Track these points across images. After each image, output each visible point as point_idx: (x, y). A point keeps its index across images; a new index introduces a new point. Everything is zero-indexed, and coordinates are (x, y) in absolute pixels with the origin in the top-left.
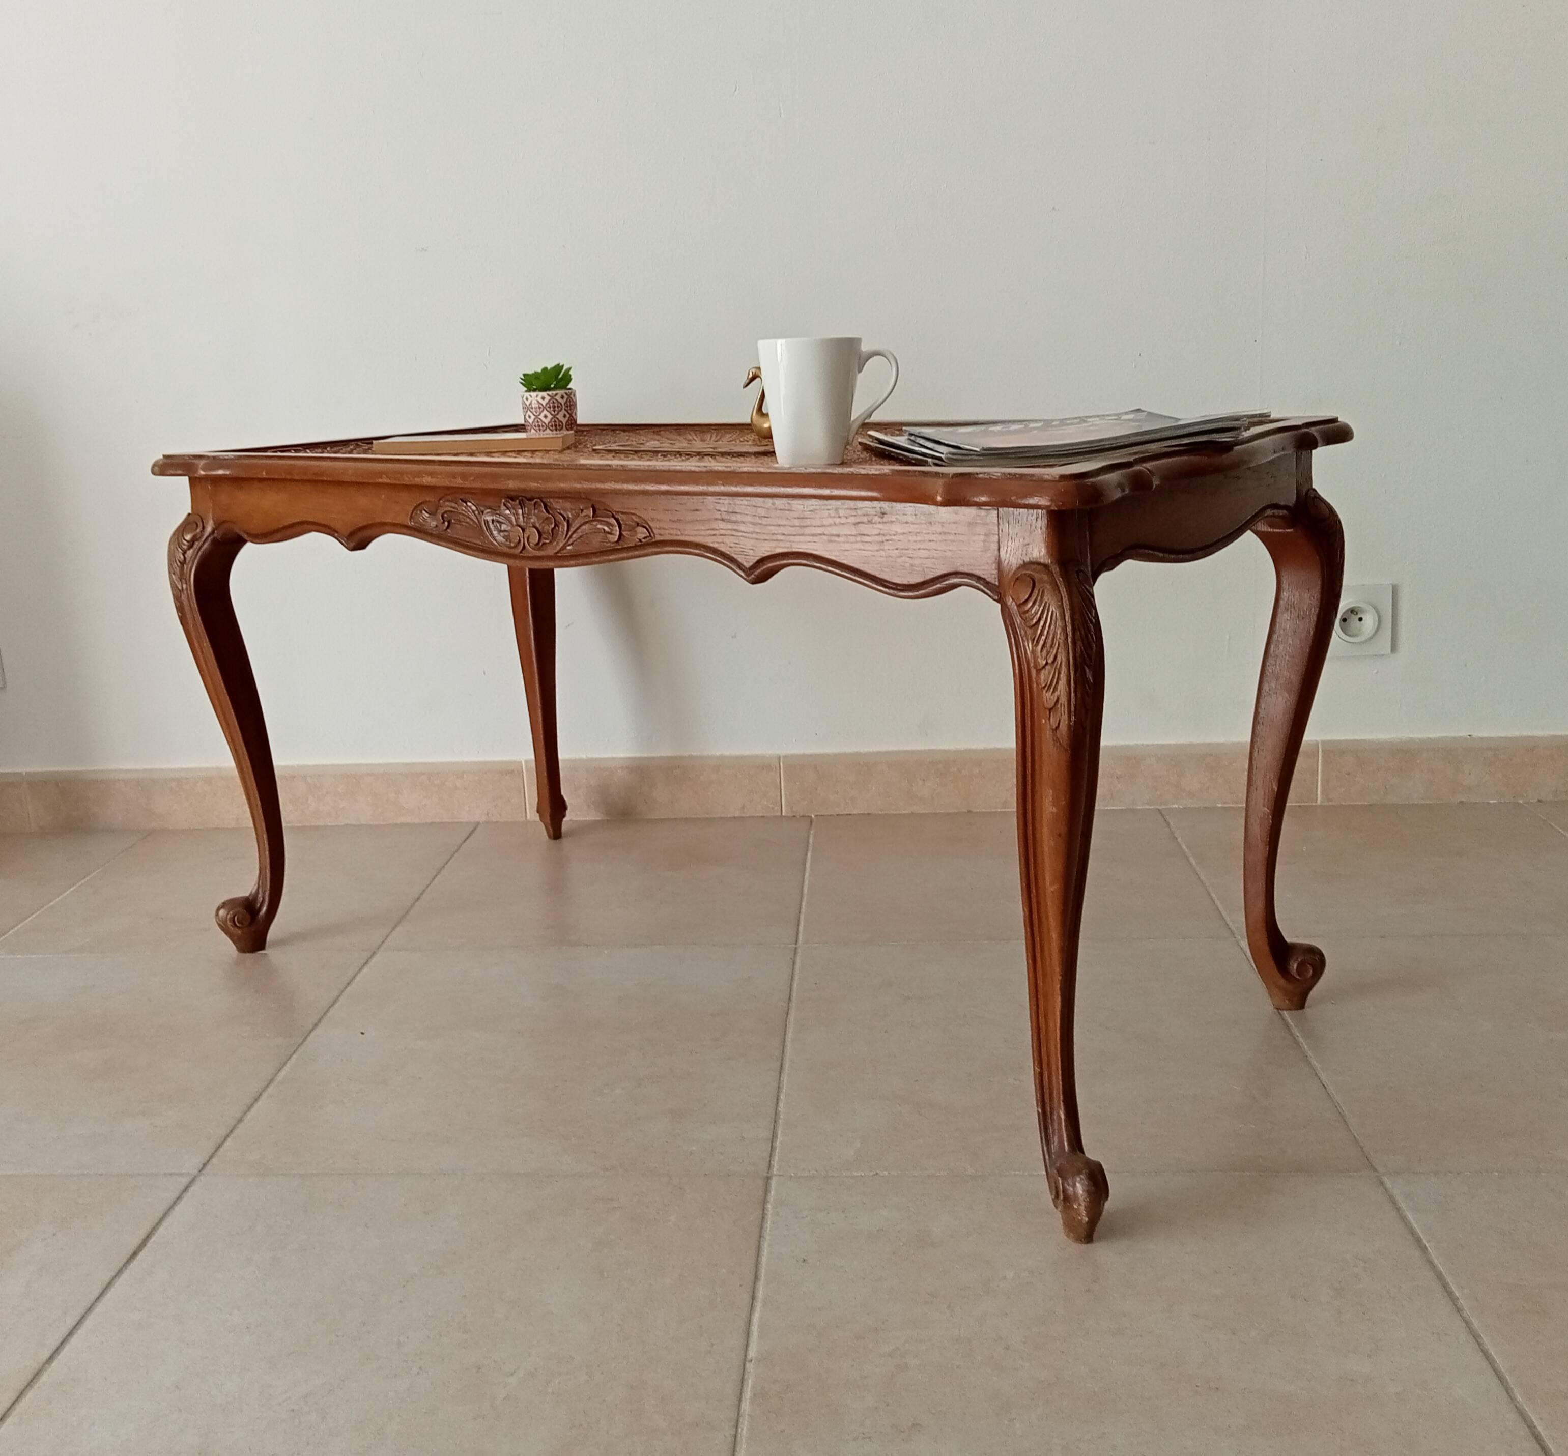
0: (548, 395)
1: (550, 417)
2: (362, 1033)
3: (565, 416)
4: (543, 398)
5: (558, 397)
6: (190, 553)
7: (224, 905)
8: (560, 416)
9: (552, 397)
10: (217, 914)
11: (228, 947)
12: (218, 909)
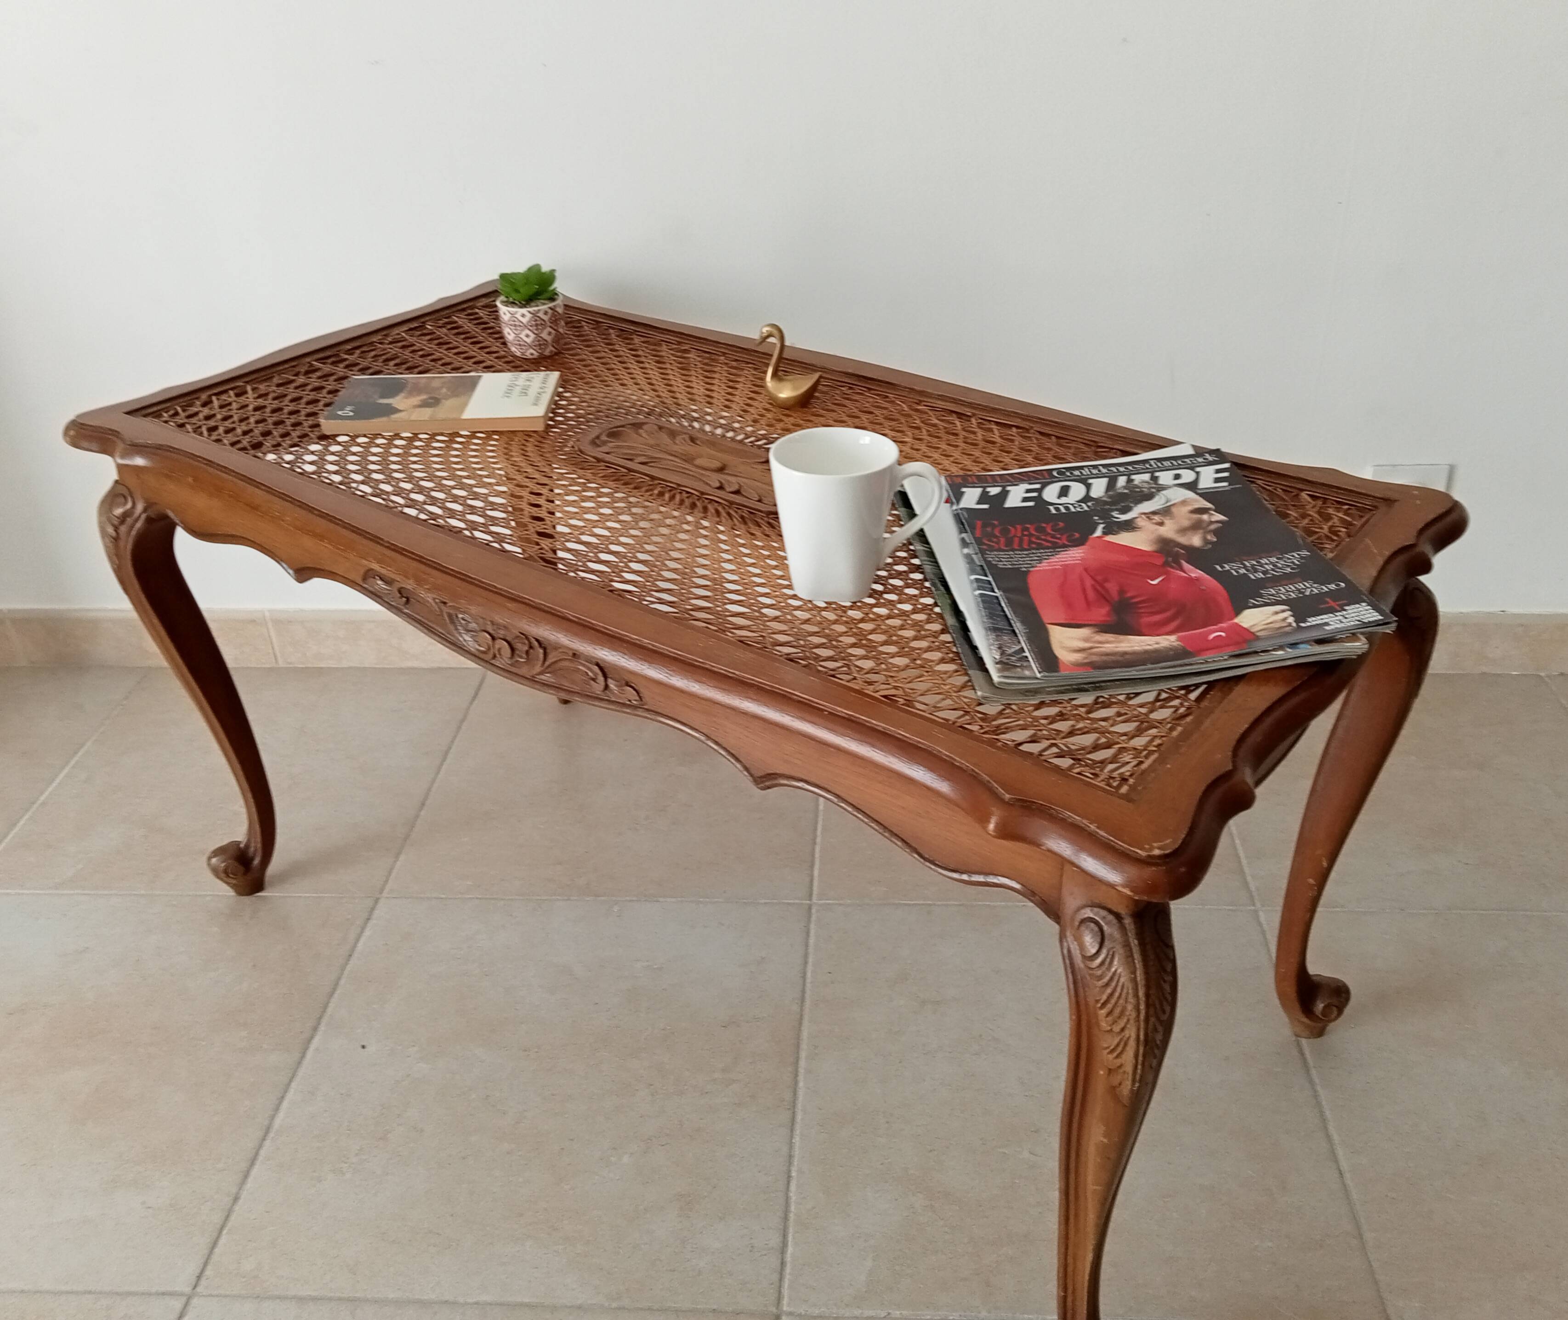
0: (529, 312)
1: (532, 336)
2: (363, 1047)
3: (550, 334)
4: (523, 316)
5: (541, 315)
6: (123, 529)
7: (217, 852)
8: (544, 335)
9: (534, 314)
10: (209, 864)
11: (225, 890)
12: (210, 858)
